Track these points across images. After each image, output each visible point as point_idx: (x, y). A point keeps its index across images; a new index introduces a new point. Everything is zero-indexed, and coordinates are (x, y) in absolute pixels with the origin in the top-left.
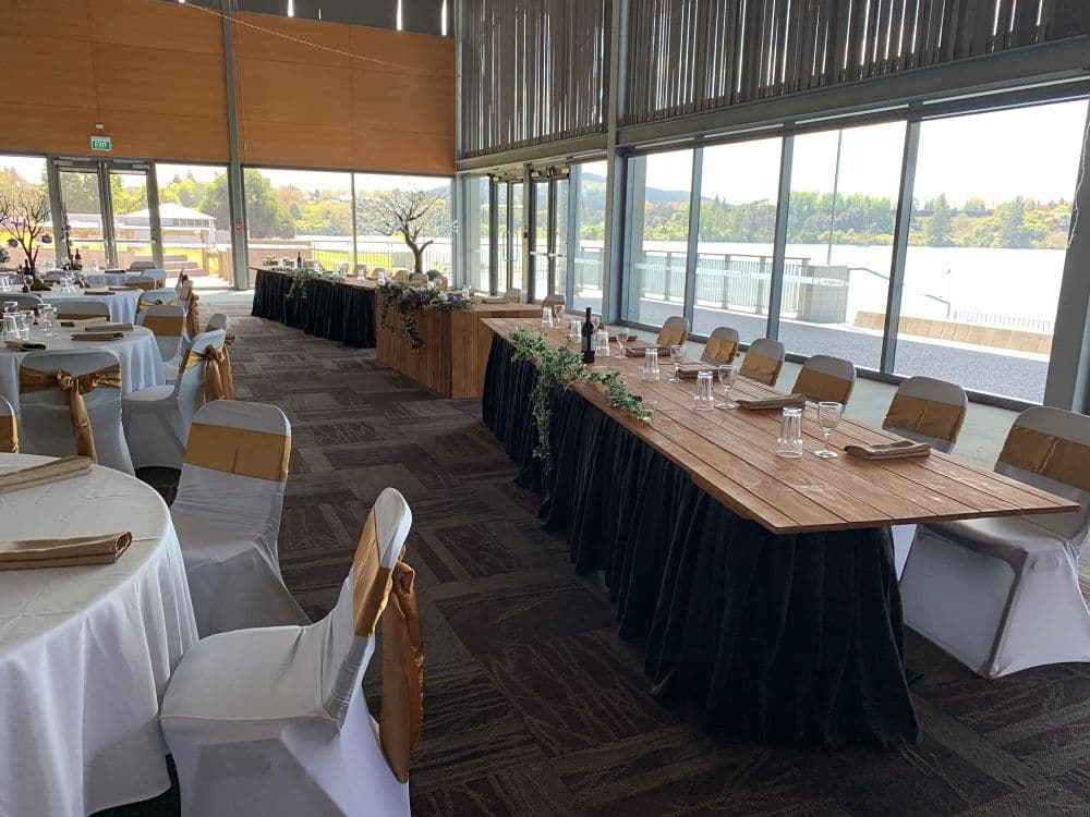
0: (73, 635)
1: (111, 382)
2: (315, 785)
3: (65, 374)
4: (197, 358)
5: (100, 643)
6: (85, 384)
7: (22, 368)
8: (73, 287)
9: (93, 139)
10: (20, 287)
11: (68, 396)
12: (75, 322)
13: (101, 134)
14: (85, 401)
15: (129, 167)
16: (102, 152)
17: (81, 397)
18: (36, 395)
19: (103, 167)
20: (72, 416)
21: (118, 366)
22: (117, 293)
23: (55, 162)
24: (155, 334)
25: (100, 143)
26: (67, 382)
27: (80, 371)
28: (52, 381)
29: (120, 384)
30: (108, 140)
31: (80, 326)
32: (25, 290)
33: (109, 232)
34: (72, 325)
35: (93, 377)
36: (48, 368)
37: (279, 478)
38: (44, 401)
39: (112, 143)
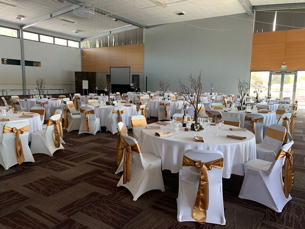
0: (234, 145)
1: (262, 121)
2: (264, 182)
3: (253, 118)
4: (283, 119)
5: (237, 149)
6: (256, 121)
7: (246, 116)
8: (265, 102)
9: (282, 66)
10: (254, 102)
11: (252, 123)
12: (260, 109)
13: (284, 65)
14: (256, 124)
15: (290, 73)
16: (284, 69)
17: (255, 123)
18: (247, 121)
19: (283, 73)
20: (253, 127)
21: (263, 118)
22: (275, 104)
23: (271, 73)
24: (276, 113)
25: (284, 67)
26: (253, 120)
27: (255, 118)
28: (250, 119)
29: (263, 122)
30: (286, 66)
31: (261, 110)
32: (255, 102)
33: (282, 89)
34: (259, 110)
35: (258, 119)
36: (250, 116)
37: (282, 140)
38: (248, 123)
39: (287, 67)
